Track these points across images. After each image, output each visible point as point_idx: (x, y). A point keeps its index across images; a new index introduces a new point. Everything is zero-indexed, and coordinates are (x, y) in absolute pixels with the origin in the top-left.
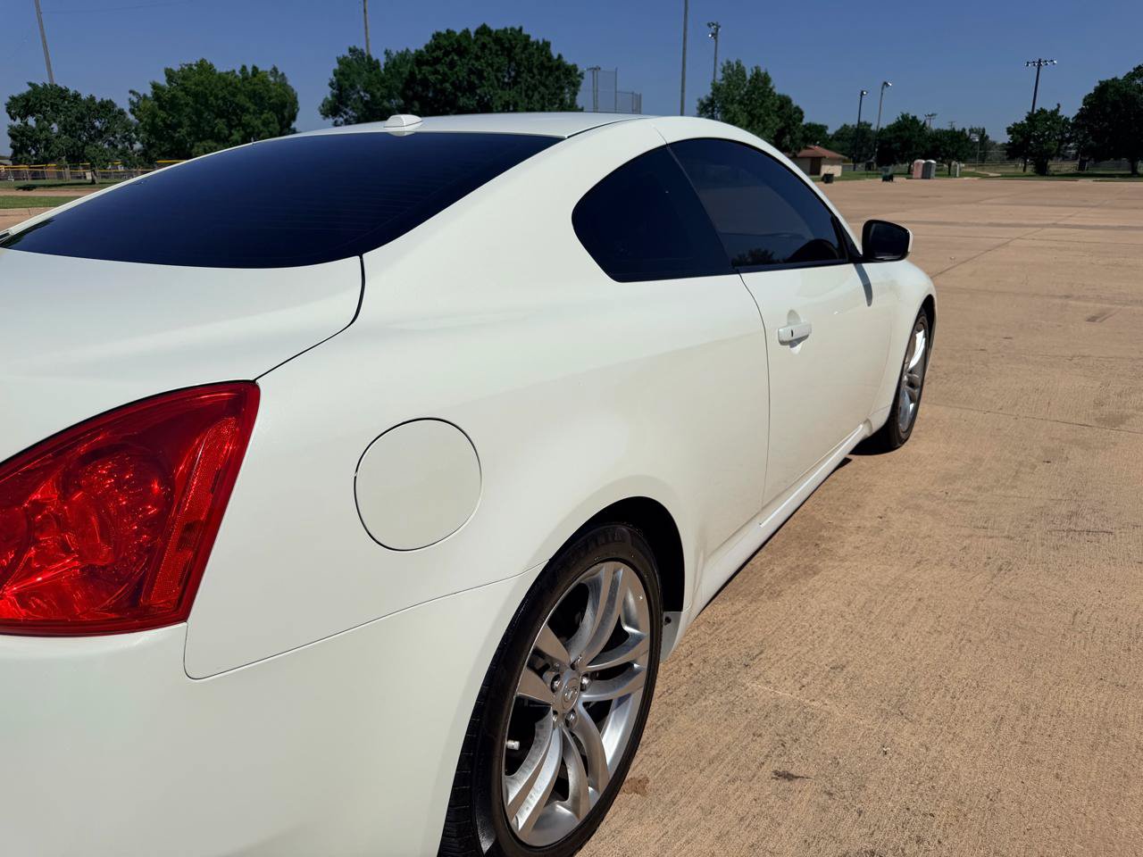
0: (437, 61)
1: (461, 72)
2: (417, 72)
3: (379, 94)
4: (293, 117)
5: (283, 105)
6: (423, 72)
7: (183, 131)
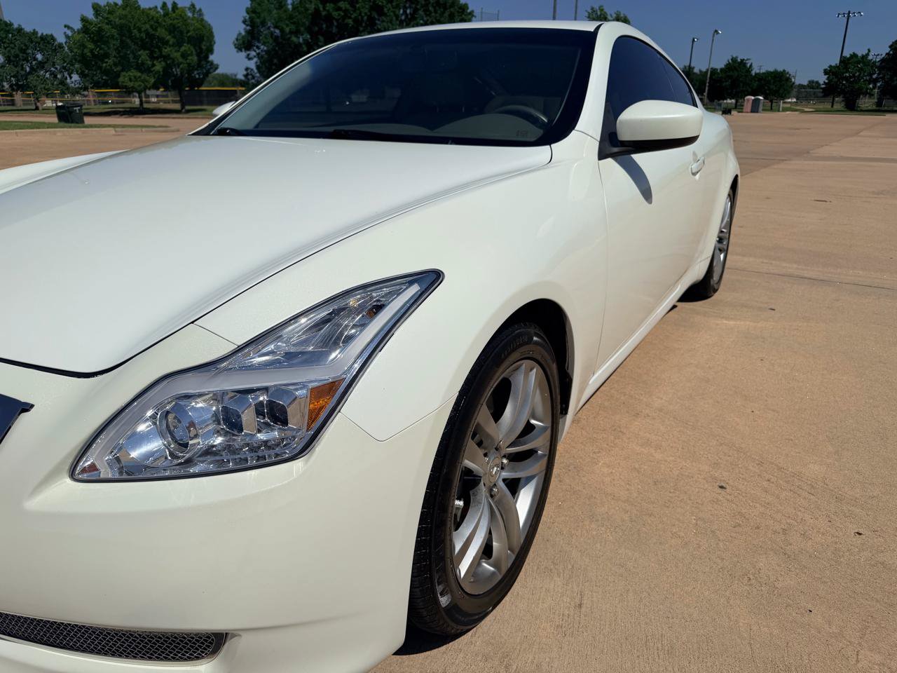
2: (321, 9)
3: (287, 30)
4: (210, 50)
6: (327, 8)
7: (110, 61)
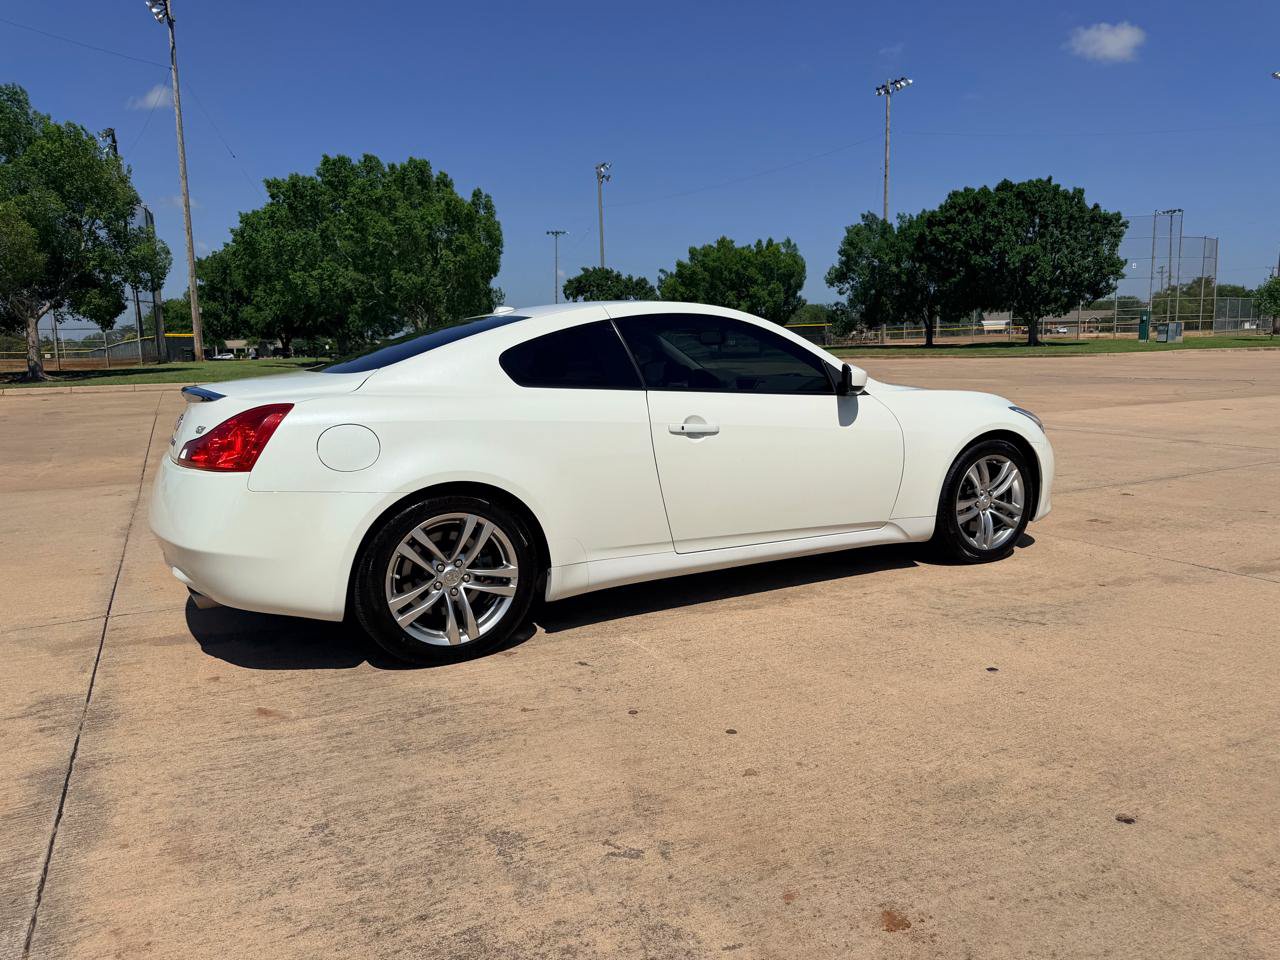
0: (951, 220)
1: (977, 230)
5: (791, 275)
